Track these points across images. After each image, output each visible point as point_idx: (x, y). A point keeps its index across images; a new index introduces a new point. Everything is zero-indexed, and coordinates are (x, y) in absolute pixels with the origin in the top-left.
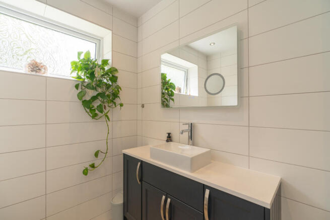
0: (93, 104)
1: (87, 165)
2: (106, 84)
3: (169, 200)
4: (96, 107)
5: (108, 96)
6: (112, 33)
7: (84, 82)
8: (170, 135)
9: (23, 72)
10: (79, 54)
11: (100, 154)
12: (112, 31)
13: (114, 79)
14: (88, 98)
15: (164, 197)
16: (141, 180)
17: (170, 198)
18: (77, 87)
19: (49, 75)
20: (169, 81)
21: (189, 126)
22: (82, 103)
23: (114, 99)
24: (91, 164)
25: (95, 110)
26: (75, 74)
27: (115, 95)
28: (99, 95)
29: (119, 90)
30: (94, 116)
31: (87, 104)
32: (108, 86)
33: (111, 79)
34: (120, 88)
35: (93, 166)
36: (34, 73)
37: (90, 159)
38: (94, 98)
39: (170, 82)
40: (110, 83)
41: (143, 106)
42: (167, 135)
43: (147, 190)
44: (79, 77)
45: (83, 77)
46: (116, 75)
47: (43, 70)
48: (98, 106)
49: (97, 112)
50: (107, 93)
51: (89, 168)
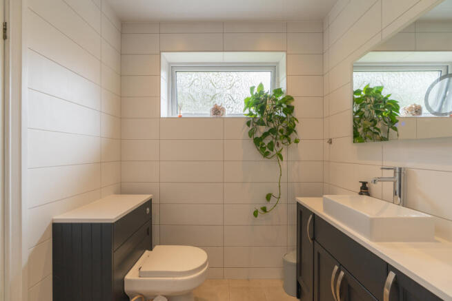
0: (264, 141)
1: (259, 208)
2: (279, 117)
3: (342, 273)
4: (266, 144)
5: (281, 131)
6: (287, 54)
7: (255, 118)
8: (367, 185)
9: (209, 116)
10: (252, 89)
11: (272, 198)
12: (286, 51)
13: (290, 110)
14: (259, 135)
15: (336, 268)
16: (314, 239)
17: (344, 271)
18: (248, 124)
19: (227, 116)
20: (386, 98)
21: (395, 172)
22: (253, 141)
23: (290, 134)
24: (262, 206)
25: (265, 148)
26: (247, 112)
27: (291, 130)
28: (270, 131)
29: (296, 122)
30: (266, 155)
31: (257, 141)
32: (282, 120)
33: (284, 111)
34: (297, 121)
35: (264, 210)
36: (215, 116)
37: (262, 202)
38: (265, 135)
39: (390, 98)
40: (284, 116)
41: (330, 142)
42: (361, 185)
43: (319, 254)
44: (251, 114)
45: (254, 113)
46: (292, 104)
47: (222, 112)
48: (269, 144)
49: (267, 150)
50: (280, 127)
51: (260, 211)
